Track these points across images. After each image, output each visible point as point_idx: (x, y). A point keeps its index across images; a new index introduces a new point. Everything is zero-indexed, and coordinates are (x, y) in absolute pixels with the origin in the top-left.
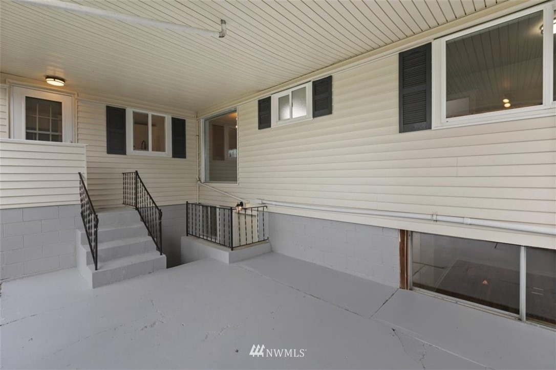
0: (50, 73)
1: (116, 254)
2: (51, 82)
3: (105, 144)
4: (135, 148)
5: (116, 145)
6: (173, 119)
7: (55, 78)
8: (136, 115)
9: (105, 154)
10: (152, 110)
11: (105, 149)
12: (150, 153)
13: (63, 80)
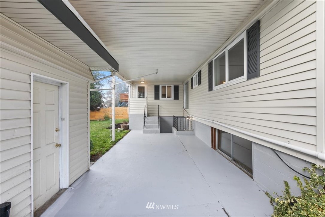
0: (141, 80)
1: (149, 127)
2: (141, 82)
3: (154, 97)
4: (162, 97)
5: (157, 97)
6: (174, 86)
7: (142, 81)
8: (162, 87)
9: (154, 100)
10: (167, 84)
11: (154, 98)
12: (167, 99)
13: (144, 81)
